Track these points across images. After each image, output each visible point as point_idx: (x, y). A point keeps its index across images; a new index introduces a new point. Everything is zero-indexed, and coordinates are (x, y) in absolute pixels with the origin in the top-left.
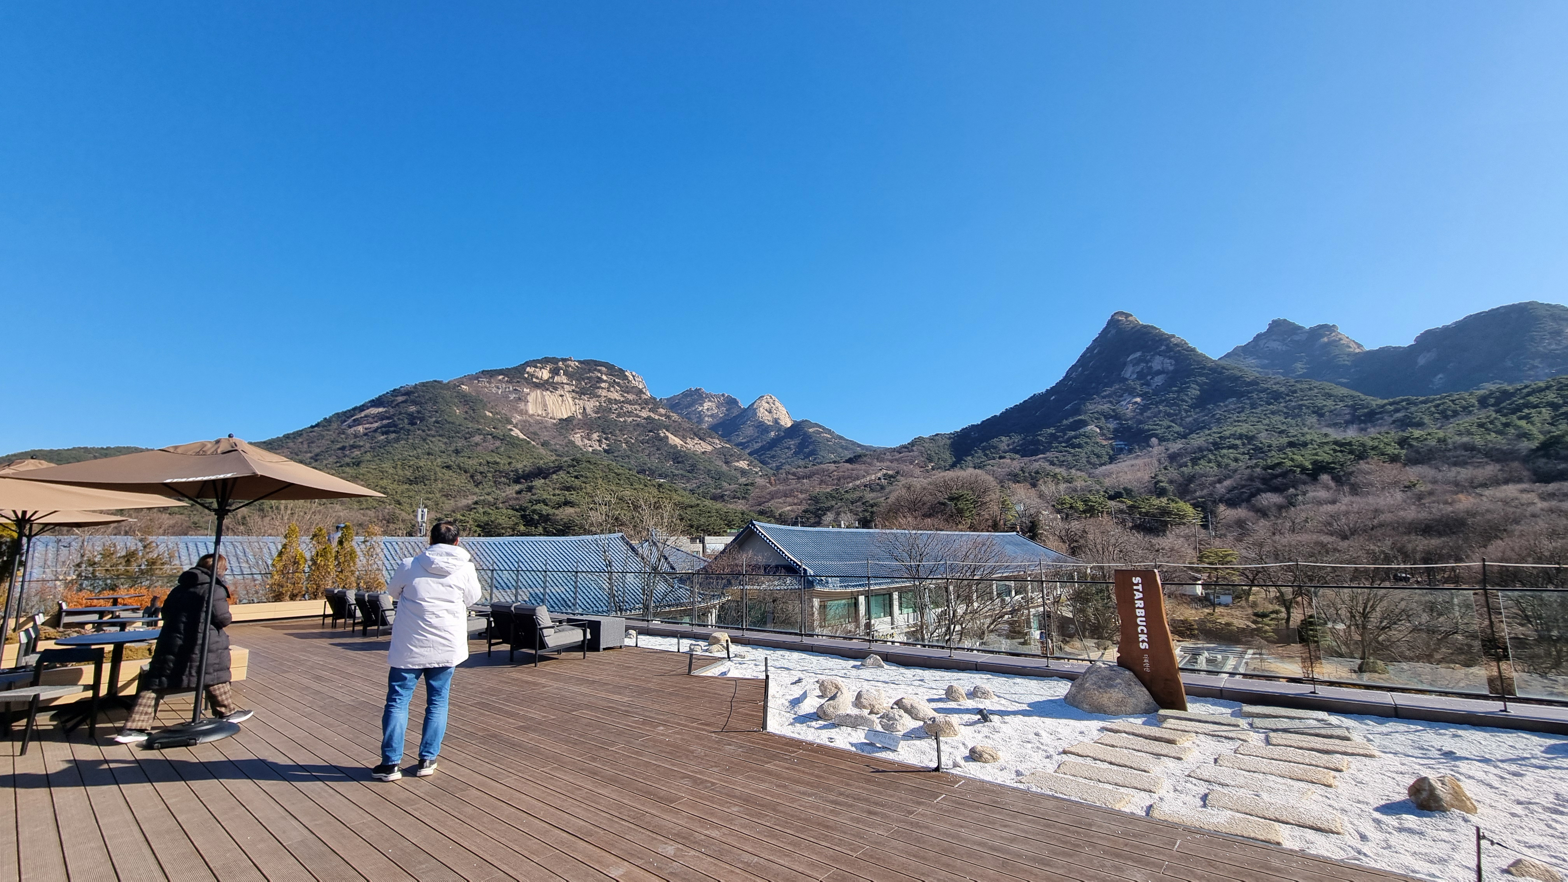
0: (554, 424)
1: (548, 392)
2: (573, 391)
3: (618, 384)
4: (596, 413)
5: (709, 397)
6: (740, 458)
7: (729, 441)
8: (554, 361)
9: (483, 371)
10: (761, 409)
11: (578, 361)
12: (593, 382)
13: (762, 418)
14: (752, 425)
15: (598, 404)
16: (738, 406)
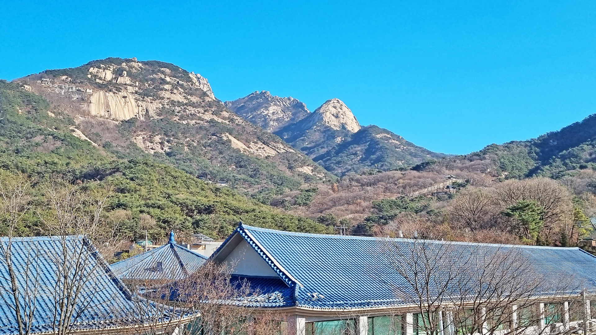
0: (117, 126)
1: (111, 93)
2: (136, 92)
3: (182, 86)
4: (159, 115)
5: (275, 101)
6: (304, 163)
7: (293, 146)
8: (118, 61)
9: (46, 72)
10: (328, 114)
11: (142, 62)
12: (157, 84)
13: (328, 123)
14: (318, 130)
15: (161, 106)
16: (304, 110)
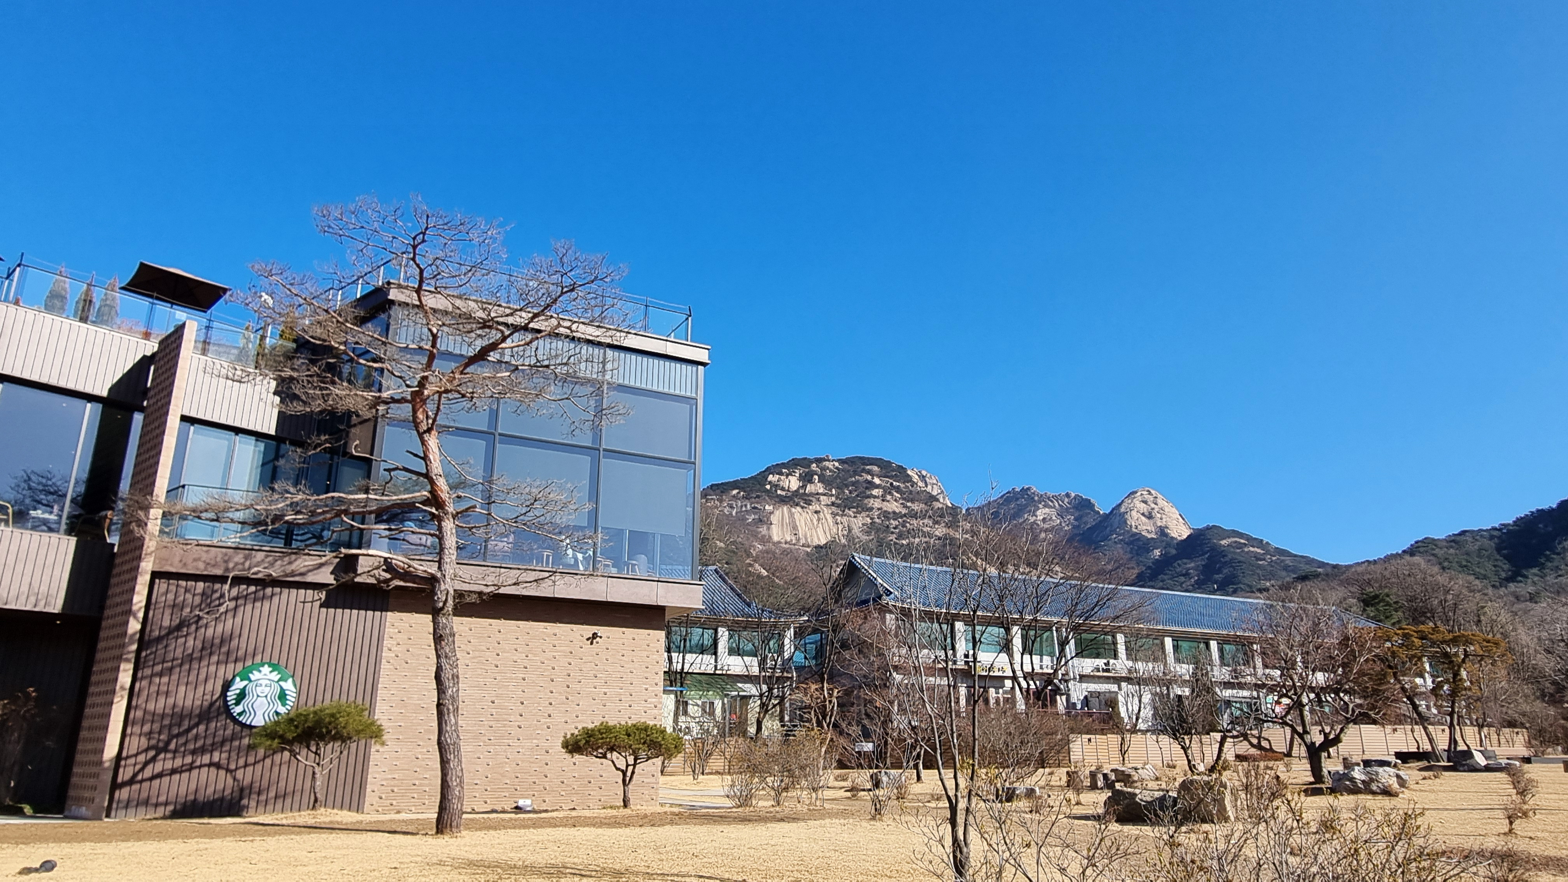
0: (809, 554)
1: (799, 508)
2: (833, 504)
3: (898, 489)
4: (868, 533)
5: (1045, 500)
8: (804, 463)
9: (712, 486)
10: (1134, 513)
11: (838, 461)
12: (861, 489)
13: (1136, 528)
14: (1122, 540)
15: (869, 521)
16: (1094, 511)
